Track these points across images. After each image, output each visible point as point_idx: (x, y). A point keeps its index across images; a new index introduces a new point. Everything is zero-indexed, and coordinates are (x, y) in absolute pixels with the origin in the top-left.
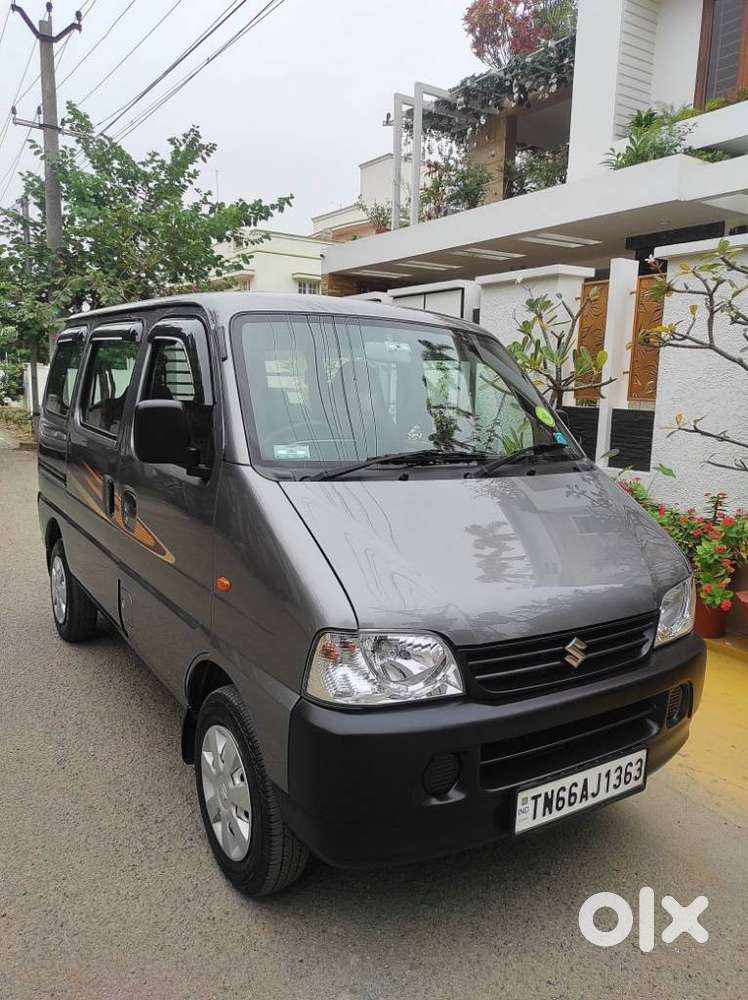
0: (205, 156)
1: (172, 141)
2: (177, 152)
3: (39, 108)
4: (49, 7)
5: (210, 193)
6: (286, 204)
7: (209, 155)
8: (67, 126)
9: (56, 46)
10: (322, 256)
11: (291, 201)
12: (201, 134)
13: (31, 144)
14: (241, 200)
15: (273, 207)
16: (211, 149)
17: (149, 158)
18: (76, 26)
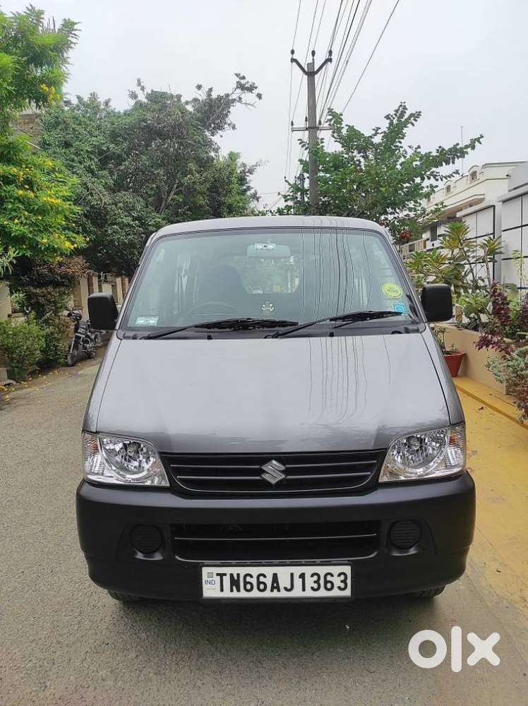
0: (413, 122)
1: (387, 117)
2: (391, 124)
3: (306, 118)
4: (313, 53)
5: (419, 147)
6: (477, 143)
7: (416, 121)
8: (326, 125)
9: (317, 77)
10: (507, 175)
11: (481, 140)
12: (407, 107)
13: (300, 141)
14: (440, 147)
15: (467, 147)
16: (416, 116)
17: (374, 132)
18: (329, 60)
